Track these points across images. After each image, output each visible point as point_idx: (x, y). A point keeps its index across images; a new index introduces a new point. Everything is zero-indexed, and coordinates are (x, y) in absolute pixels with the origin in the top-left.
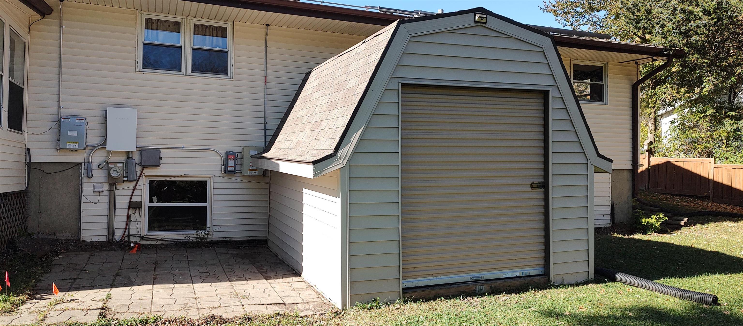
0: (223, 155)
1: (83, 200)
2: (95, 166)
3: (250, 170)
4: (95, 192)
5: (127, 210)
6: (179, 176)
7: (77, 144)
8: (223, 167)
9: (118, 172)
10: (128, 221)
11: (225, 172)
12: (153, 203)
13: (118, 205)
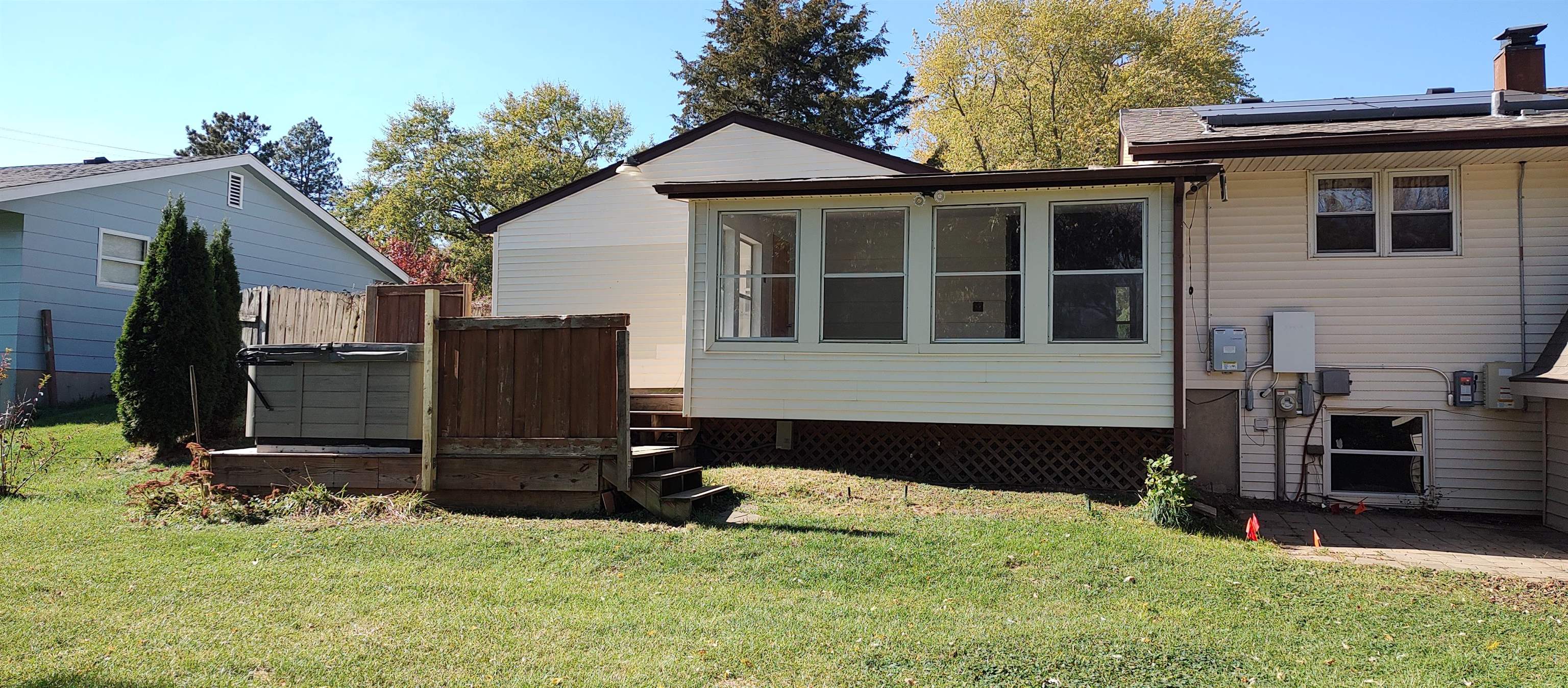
0: (1449, 376)
1: (1243, 439)
2: (1256, 394)
3: (1501, 401)
4: (1256, 430)
5: (1301, 458)
6: (1377, 410)
7: (1236, 365)
8: (1451, 396)
9: (1291, 403)
10: (1304, 473)
11: (1455, 405)
12: (1338, 448)
13: (1289, 450)
